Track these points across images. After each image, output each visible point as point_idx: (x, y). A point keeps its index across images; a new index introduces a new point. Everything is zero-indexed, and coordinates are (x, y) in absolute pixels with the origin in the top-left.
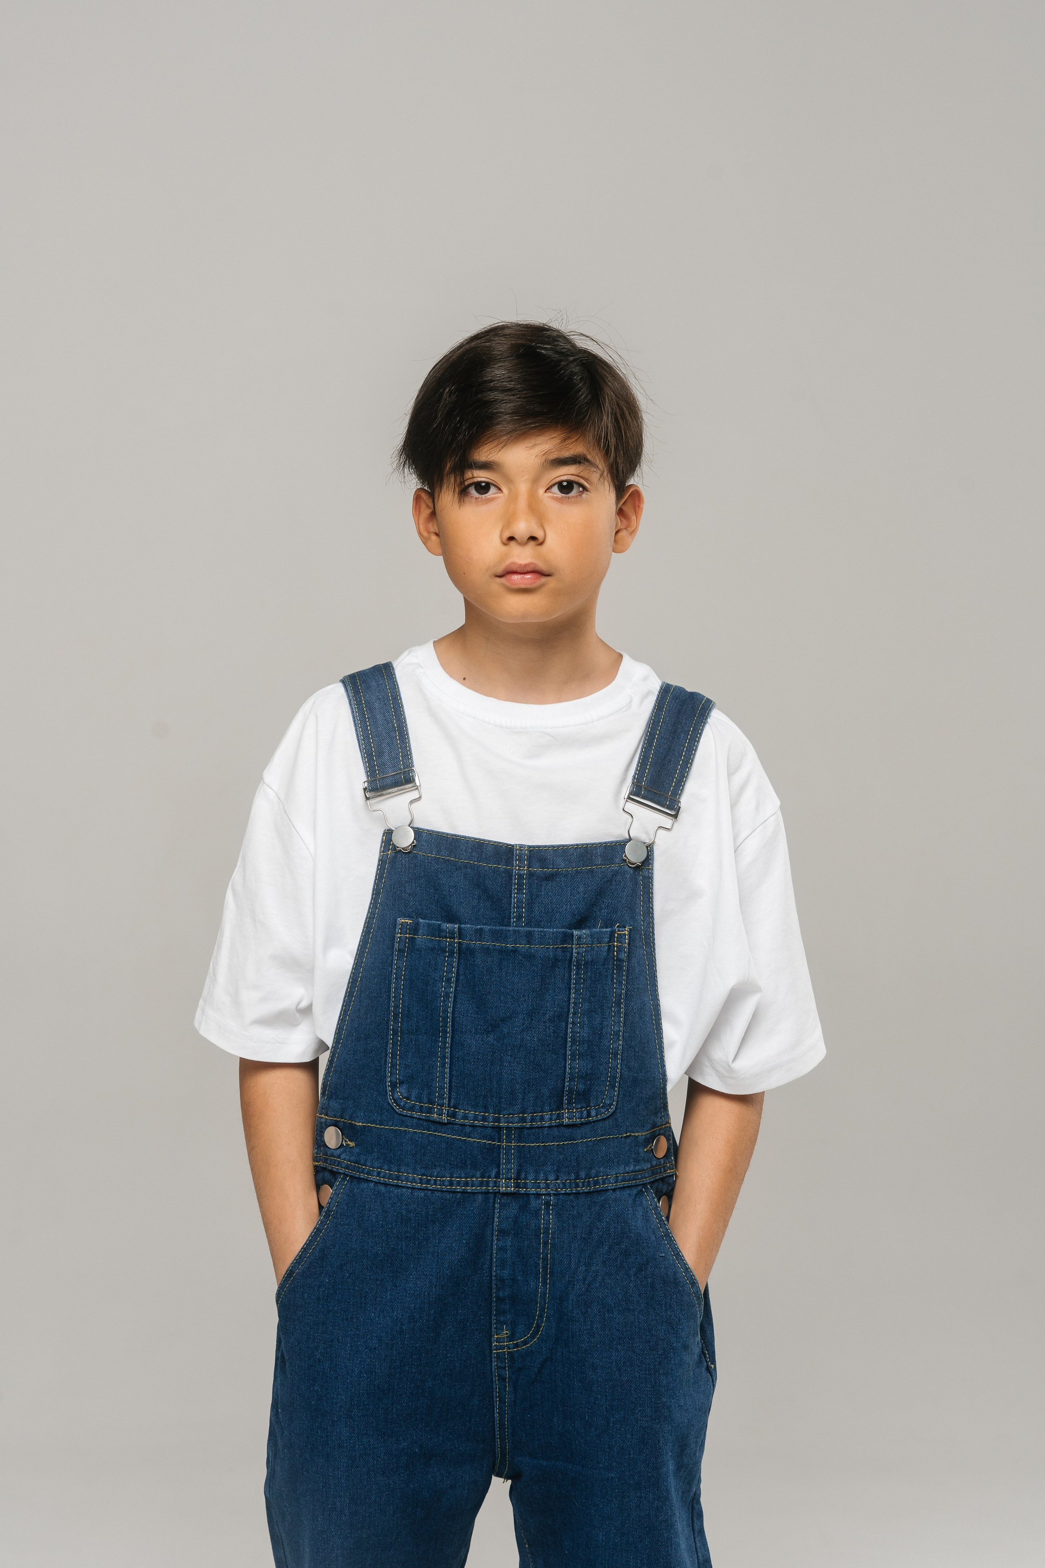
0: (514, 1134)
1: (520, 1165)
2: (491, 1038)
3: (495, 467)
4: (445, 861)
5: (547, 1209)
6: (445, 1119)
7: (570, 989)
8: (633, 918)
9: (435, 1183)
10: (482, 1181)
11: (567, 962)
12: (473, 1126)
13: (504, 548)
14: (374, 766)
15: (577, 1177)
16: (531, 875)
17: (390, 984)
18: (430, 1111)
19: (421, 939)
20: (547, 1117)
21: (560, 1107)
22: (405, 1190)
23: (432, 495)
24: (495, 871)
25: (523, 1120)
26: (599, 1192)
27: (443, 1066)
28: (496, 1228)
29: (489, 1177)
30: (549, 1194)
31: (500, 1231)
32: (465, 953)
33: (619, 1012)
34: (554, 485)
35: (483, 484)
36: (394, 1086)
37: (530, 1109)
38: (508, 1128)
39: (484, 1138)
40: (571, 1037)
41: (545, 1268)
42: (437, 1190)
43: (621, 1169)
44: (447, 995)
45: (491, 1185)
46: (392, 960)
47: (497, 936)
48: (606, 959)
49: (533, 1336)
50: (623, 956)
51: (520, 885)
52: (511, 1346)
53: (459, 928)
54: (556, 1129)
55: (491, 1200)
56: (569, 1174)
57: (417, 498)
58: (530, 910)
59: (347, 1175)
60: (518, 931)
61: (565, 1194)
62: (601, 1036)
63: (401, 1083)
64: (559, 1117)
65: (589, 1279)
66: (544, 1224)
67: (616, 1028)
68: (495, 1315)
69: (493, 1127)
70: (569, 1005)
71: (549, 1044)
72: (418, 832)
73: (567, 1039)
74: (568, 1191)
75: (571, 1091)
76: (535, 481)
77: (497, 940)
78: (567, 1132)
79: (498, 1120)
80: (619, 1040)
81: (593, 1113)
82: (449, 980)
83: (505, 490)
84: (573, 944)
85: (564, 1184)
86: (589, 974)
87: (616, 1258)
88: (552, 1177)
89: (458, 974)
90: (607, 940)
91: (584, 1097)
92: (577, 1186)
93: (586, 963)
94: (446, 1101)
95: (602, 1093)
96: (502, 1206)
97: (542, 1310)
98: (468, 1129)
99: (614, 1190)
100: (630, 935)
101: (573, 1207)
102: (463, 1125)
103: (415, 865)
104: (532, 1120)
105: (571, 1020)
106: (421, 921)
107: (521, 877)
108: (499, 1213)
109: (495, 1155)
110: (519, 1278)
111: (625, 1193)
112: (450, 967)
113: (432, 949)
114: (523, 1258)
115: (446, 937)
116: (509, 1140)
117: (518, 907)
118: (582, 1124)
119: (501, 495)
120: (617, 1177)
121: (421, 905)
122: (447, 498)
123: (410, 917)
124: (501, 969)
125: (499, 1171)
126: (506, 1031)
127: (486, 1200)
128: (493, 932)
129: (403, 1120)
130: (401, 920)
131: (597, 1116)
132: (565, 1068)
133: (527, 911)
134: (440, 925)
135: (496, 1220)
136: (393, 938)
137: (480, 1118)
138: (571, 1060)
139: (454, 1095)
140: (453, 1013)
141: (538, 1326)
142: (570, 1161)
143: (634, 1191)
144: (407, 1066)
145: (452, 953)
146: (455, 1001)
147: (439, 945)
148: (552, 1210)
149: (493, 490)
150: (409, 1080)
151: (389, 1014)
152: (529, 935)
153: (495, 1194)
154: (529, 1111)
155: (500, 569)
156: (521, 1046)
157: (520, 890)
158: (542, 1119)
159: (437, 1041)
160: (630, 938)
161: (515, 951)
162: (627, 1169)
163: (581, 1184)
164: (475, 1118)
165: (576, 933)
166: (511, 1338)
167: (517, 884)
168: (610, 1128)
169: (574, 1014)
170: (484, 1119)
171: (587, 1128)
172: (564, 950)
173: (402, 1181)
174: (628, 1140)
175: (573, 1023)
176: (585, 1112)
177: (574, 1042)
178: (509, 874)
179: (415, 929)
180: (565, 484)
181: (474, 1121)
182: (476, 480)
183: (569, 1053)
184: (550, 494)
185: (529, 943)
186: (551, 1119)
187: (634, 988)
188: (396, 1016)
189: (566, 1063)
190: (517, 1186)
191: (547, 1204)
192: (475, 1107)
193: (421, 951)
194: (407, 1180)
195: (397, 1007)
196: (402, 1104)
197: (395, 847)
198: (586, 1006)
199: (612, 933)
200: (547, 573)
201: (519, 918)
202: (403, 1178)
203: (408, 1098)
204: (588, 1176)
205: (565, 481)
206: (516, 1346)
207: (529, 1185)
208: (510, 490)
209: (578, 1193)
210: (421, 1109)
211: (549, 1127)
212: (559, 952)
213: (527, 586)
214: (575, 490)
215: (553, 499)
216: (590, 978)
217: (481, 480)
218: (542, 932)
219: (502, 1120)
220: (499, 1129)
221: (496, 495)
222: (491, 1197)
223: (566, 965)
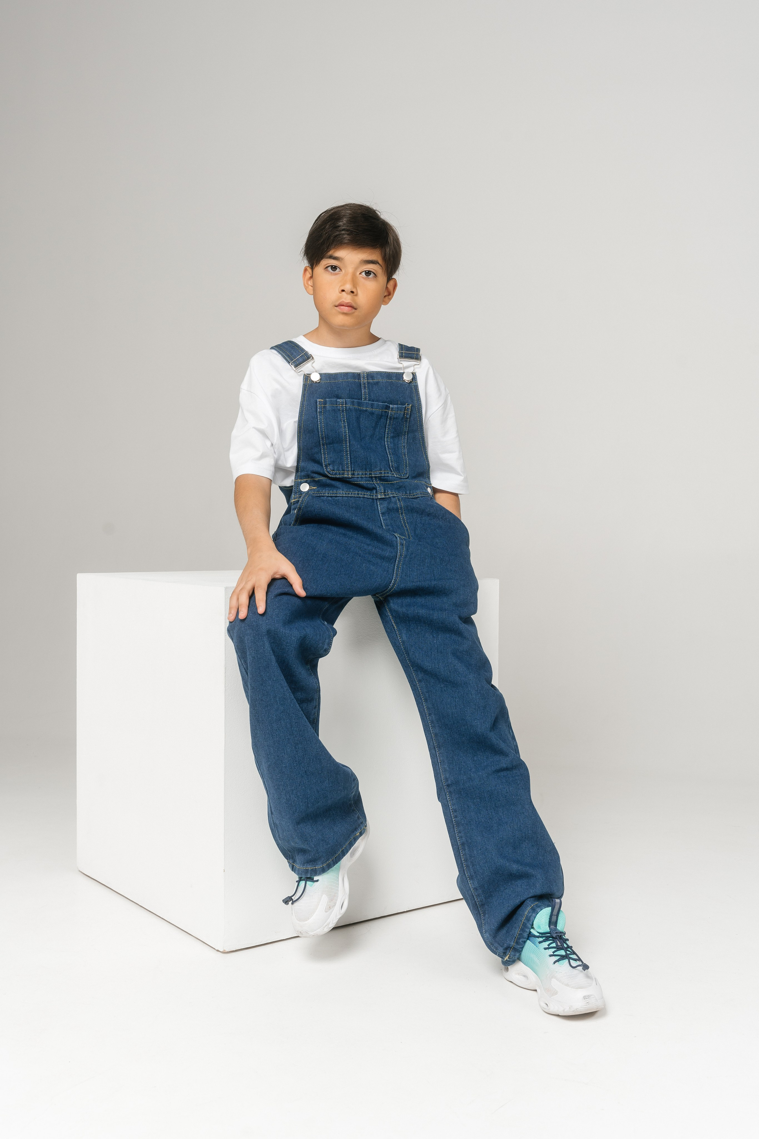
0: (378, 479)
1: (384, 488)
3: (341, 260)
4: (333, 382)
6: (350, 476)
7: (386, 428)
8: (412, 402)
10: (370, 495)
11: (386, 417)
12: (362, 477)
13: (340, 294)
16: (368, 383)
17: (318, 426)
18: (343, 474)
19: (329, 406)
22: (339, 498)
23: (312, 268)
24: (354, 382)
25: (381, 473)
27: (347, 455)
28: (380, 511)
30: (399, 496)
31: (382, 513)
32: (348, 411)
33: (405, 438)
34: (363, 272)
35: (335, 266)
36: (326, 466)
38: (375, 477)
39: (367, 480)
40: (387, 446)
42: (353, 496)
44: (344, 427)
45: (374, 496)
46: (317, 416)
47: (360, 404)
48: (401, 418)
50: (408, 416)
51: (365, 386)
53: (346, 401)
56: (403, 491)
57: (306, 270)
58: (370, 396)
60: (368, 403)
62: (398, 447)
63: (329, 464)
66: (400, 506)
67: (404, 444)
69: (369, 477)
70: (385, 434)
71: (380, 449)
75: (393, 467)
76: (356, 269)
77: (360, 407)
79: (371, 474)
80: (405, 449)
82: (344, 421)
83: (343, 271)
84: (389, 411)
86: (394, 423)
89: (347, 418)
90: (403, 410)
91: (398, 469)
93: (394, 418)
94: (350, 469)
96: (381, 504)
98: (360, 479)
100: (411, 408)
102: (358, 478)
104: (385, 474)
106: (327, 399)
107: (364, 384)
108: (380, 506)
109: (373, 486)
112: (343, 416)
113: (334, 410)
114: (394, 521)
115: (340, 405)
116: (377, 481)
117: (364, 395)
119: (341, 272)
121: (325, 394)
122: (319, 269)
123: (322, 399)
124: (361, 418)
125: (376, 491)
128: (358, 402)
130: (318, 400)
132: (388, 457)
133: (369, 395)
134: (336, 400)
135: (379, 508)
136: (316, 408)
137: (364, 474)
138: (389, 454)
139: (353, 466)
144: (331, 457)
145: (343, 411)
147: (337, 408)
149: (338, 270)
150: (332, 463)
151: (319, 438)
152: (372, 405)
153: (377, 498)
154: (383, 470)
155: (337, 304)
157: (365, 388)
158: (388, 473)
159: (342, 446)
161: (366, 411)
165: (391, 406)
167: (363, 386)
169: (387, 437)
170: (366, 474)
172: (386, 412)
173: (338, 494)
175: (387, 441)
177: (388, 449)
178: (360, 383)
179: (325, 403)
180: (368, 272)
181: (362, 475)
182: (331, 264)
184: (361, 275)
185: (372, 408)
187: (411, 429)
188: (322, 438)
190: (385, 495)
191: (399, 499)
192: (362, 470)
193: (330, 411)
194: (340, 494)
195: (322, 435)
196: (331, 473)
197: (311, 381)
198: (392, 435)
199: (405, 407)
200: (355, 308)
201: (366, 398)
202: (338, 493)
203: (333, 470)
204: (411, 493)
207: (390, 494)
208: (345, 271)
210: (339, 474)
212: (383, 413)
213: (347, 312)
214: (372, 275)
215: (363, 278)
216: (395, 424)
217: (333, 264)
218: (377, 404)
219: (373, 474)
220: (372, 477)
221: (339, 272)
222: (375, 501)
223: (386, 418)
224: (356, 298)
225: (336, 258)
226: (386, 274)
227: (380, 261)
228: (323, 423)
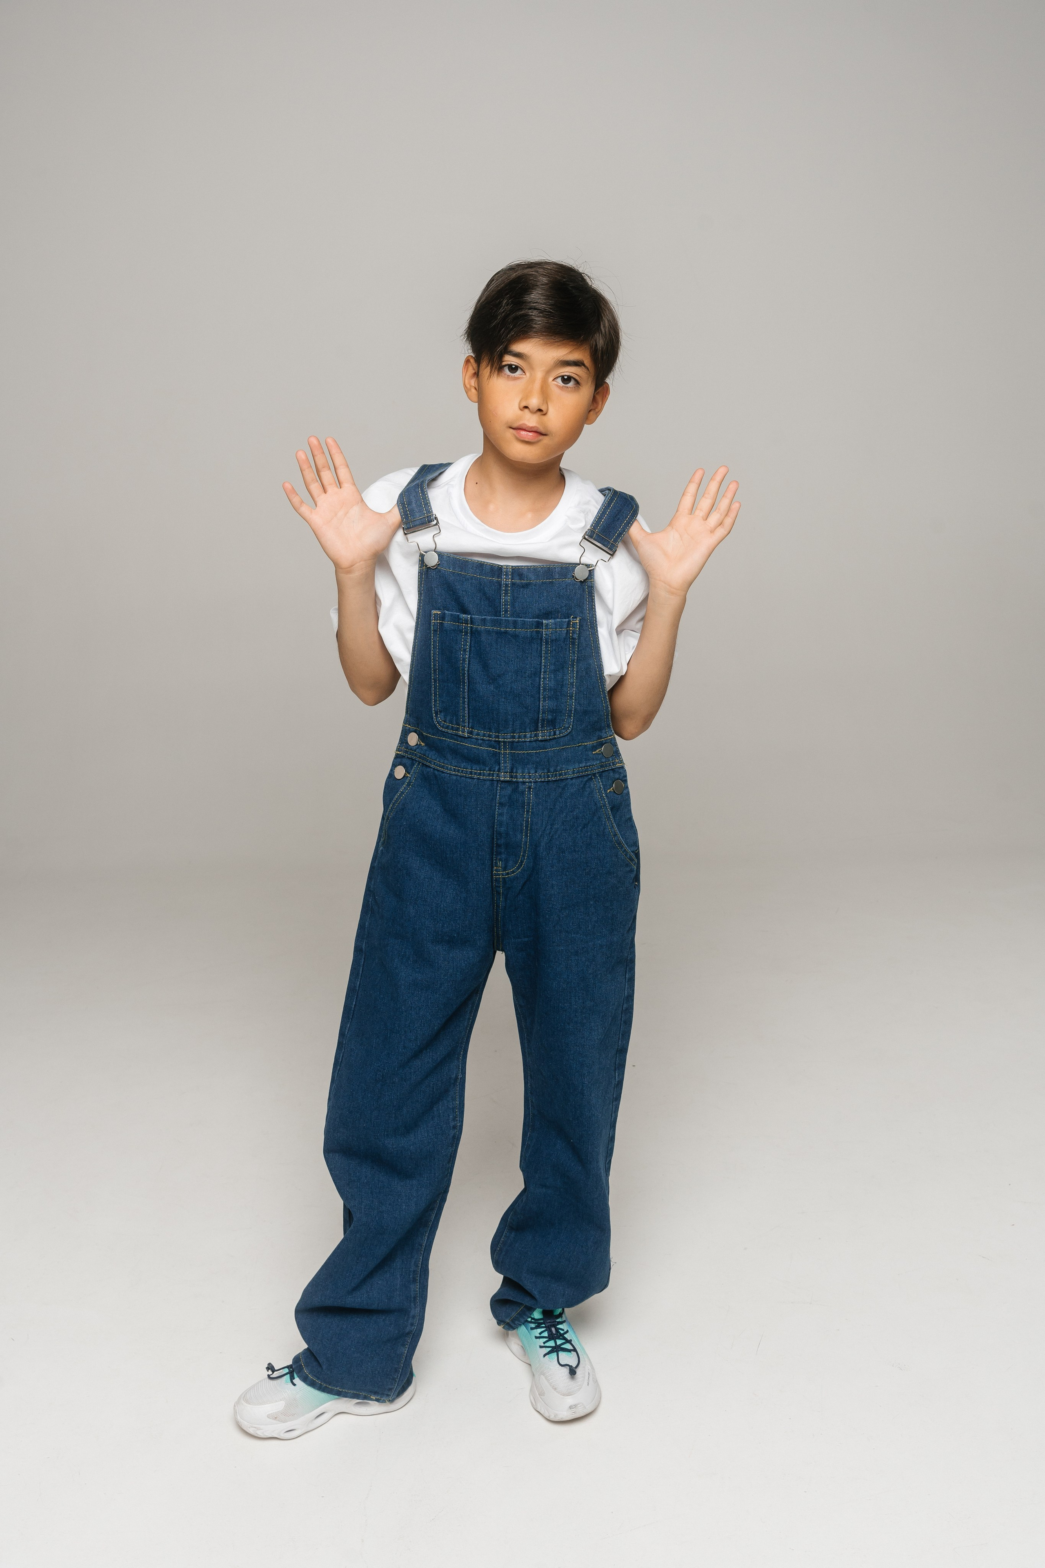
0: (508, 745)
1: (513, 764)
2: (492, 687)
3: (525, 357)
4: (459, 574)
5: (529, 791)
6: (466, 735)
7: (541, 657)
8: (582, 612)
9: (462, 772)
10: (490, 773)
11: (540, 640)
12: (483, 740)
13: (520, 412)
14: (407, 511)
15: (549, 771)
16: (513, 584)
17: (430, 651)
18: (457, 729)
19: (447, 623)
20: (528, 736)
21: (536, 730)
22: (446, 775)
23: (479, 363)
24: (491, 582)
25: (513, 737)
26: (562, 780)
27: (464, 702)
28: (497, 801)
29: (494, 771)
30: (531, 782)
31: (500, 803)
32: (475, 633)
33: (573, 671)
34: (559, 377)
35: (514, 366)
36: (436, 713)
37: (518, 731)
38: (504, 742)
39: (490, 746)
40: (543, 687)
41: (527, 827)
42: (463, 776)
43: (577, 765)
44: (464, 660)
45: (495, 776)
46: (431, 636)
47: (496, 623)
48: (565, 639)
49: (518, 868)
50: (576, 636)
51: (506, 590)
52: (504, 874)
53: (471, 618)
54: (534, 743)
55: (495, 785)
56: (543, 769)
57: (467, 361)
58: (513, 605)
59: (420, 763)
60: (508, 620)
61: (541, 782)
62: (562, 686)
63: (440, 712)
64: (536, 735)
65: (552, 833)
66: (527, 800)
67: (572, 681)
68: (495, 855)
69: (495, 741)
70: (541, 667)
71: (528, 691)
72: (440, 555)
73: (540, 688)
74: (543, 780)
75: (543, 720)
76: (548, 372)
77: (494, 626)
78: (541, 744)
79: (498, 737)
80: (574, 688)
81: (558, 732)
82: (465, 650)
83: (528, 374)
84: (543, 629)
85: (540, 776)
86: (554, 648)
87: (570, 820)
88: (532, 771)
89: (470, 647)
90: (565, 626)
91: (552, 723)
92: (548, 777)
93: (552, 641)
94: (467, 724)
95: (563, 720)
96: (502, 788)
97: (525, 852)
98: (480, 742)
99: (572, 779)
100: (580, 622)
101: (545, 790)
102: (477, 739)
103: (440, 576)
104: (519, 737)
105: (542, 676)
106: (447, 612)
107: (507, 585)
108: (500, 793)
109: (497, 757)
110: (511, 833)
111: (578, 781)
112: (466, 642)
113: (454, 630)
114: (514, 820)
115: (463, 623)
116: (505, 749)
117: (505, 605)
118: (550, 739)
119: (524, 376)
120: (574, 770)
121: (445, 601)
122: (489, 369)
123: (439, 609)
124: (497, 644)
125: (500, 767)
126: (501, 683)
127: (492, 785)
128: (492, 620)
129: (444, 734)
130: (434, 612)
131: (560, 734)
132: (540, 706)
133: (512, 607)
134: (458, 615)
135: (498, 797)
136: (430, 624)
137: (488, 735)
138: (543, 701)
139: (471, 721)
140: (468, 671)
141: (522, 862)
142: (544, 762)
143: (586, 779)
144: (443, 702)
145: (466, 633)
146: (469, 664)
147: (458, 628)
148: (532, 791)
149: (519, 372)
150: (445, 710)
151: (431, 669)
152: (515, 623)
153: (498, 781)
154: (517, 732)
155: (515, 425)
156: (510, 692)
157: (506, 594)
158: (525, 737)
159: (459, 688)
160: (580, 624)
161: (506, 632)
162: (581, 765)
163: (551, 776)
164: (484, 735)
165: (544, 622)
166: (505, 869)
167: (504, 590)
168: (568, 742)
169: (545, 672)
170: (490, 736)
171: (554, 742)
172: (538, 632)
173: (445, 769)
174: (580, 748)
175: (544, 678)
176: (552, 733)
177: (544, 690)
178: (500, 584)
179: (443, 617)
180: (566, 377)
181: (484, 737)
182: (509, 363)
183: (541, 697)
184: (556, 383)
185: (515, 627)
186: (531, 737)
187: (582, 656)
188: (435, 671)
189: (540, 703)
190: (511, 777)
191: (530, 788)
192: (484, 729)
193: (447, 632)
194: (447, 769)
195: (435, 665)
196: (442, 725)
197: (426, 566)
198: (553, 667)
199: (569, 622)
200: (544, 433)
201: (506, 611)
202: (446, 767)
203: (445, 721)
204: (555, 771)
205: (566, 376)
206: (508, 874)
207: (519, 776)
208: (531, 375)
209: (549, 781)
210: (452, 728)
211: (530, 741)
212: (534, 634)
213: (530, 440)
214: (571, 384)
215: (558, 386)
216: (555, 650)
217: (513, 363)
218: (522, 621)
219: (500, 737)
220: (499, 742)
221: (522, 376)
222: (495, 783)
223: (539, 642)
224: (544, 417)
225: (518, 355)
226: (595, 382)
227: (587, 362)
228: (438, 649)
